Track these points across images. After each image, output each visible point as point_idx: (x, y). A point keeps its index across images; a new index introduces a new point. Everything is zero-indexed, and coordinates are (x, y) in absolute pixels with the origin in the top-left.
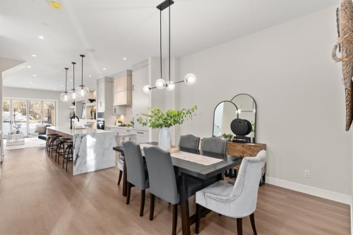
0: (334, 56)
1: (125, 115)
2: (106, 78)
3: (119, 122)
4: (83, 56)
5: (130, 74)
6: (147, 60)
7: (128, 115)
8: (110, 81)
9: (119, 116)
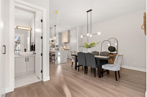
0: (142, 28)
1: (66, 46)
2: (59, 33)
3: (64, 49)
4: (55, 26)
5: (69, 31)
6: (77, 27)
7: (67, 46)
8: (60, 34)
9: (63, 46)
